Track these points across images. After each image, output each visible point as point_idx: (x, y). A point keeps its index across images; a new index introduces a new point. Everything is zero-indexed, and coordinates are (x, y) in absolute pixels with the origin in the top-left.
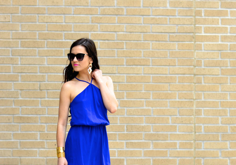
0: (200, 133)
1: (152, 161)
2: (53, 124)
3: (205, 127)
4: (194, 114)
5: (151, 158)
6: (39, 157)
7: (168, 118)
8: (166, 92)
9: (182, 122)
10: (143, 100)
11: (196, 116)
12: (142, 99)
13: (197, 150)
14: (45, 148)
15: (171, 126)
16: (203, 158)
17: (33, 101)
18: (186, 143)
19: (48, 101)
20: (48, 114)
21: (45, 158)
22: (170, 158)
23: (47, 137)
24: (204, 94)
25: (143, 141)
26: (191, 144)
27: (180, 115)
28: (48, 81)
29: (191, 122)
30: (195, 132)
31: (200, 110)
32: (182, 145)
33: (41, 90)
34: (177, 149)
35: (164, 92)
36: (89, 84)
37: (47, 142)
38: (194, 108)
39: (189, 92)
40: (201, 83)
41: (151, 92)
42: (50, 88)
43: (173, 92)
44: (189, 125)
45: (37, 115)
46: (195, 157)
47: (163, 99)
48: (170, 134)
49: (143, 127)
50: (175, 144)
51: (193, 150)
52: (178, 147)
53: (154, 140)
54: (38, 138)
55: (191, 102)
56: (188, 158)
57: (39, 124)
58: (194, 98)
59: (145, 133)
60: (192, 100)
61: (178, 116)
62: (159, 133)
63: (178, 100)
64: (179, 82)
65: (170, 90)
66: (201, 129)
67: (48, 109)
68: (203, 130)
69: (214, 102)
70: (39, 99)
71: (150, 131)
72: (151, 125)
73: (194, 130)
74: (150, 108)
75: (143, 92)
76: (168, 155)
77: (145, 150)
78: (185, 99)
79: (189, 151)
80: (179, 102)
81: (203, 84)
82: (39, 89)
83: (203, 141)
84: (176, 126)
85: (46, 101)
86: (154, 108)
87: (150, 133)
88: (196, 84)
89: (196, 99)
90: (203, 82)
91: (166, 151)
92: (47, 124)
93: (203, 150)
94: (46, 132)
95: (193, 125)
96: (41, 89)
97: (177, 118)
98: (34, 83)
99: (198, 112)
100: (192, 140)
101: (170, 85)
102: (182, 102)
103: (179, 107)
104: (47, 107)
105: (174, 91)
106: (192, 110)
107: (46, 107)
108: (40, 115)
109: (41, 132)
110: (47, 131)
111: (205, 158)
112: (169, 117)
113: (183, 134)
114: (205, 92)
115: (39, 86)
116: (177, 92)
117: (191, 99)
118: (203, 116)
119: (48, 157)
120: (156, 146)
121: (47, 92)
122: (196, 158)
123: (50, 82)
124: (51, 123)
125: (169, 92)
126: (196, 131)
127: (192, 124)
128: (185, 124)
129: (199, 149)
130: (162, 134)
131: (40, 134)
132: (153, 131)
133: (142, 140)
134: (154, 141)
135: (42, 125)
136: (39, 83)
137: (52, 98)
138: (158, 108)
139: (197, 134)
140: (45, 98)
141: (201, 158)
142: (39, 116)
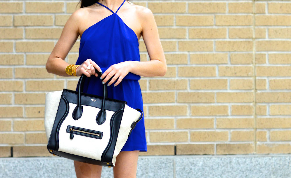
0: (264, 91)
1: (189, 135)
2: (35, 80)
3: (270, 81)
4: (254, 61)
5: (188, 131)
6: (14, 131)
7: (214, 69)
8: (210, 27)
9: (235, 75)
10: (174, 40)
11: (257, 65)
12: (173, 38)
13: (259, 117)
14: (22, 117)
15: (219, 80)
16: (269, 129)
17: (4, 43)
18: (242, 106)
19: (27, 43)
20: (26, 64)
21: (23, 133)
22: (218, 131)
23: (27, 100)
24: (268, 29)
25: (176, 104)
26: (250, 108)
27: (232, 64)
28: (26, 13)
29: (250, 74)
30: (256, 90)
31: (263, 56)
32: (237, 110)
33: (16, 27)
34: (228, 116)
35: (207, 27)
36: (112, 14)
37: (26, 109)
38: (254, 52)
39: (245, 27)
40: (264, 13)
41: (187, 28)
42: (29, 24)
43: (221, 27)
44: (246, 79)
45: (10, 65)
46: (256, 129)
47: (206, 38)
48: (218, 94)
49: (175, 83)
50: (225, 108)
51: (252, 117)
52: (229, 112)
53: (193, 103)
54: (12, 101)
55: (249, 42)
56: (245, 130)
57: (13, 80)
58: (254, 37)
59: (178, 91)
60: (251, 40)
61: (229, 65)
62: (200, 91)
63: (228, 40)
64: (230, 12)
65: (216, 25)
66: (265, 85)
67: (27, 56)
68: (267, 87)
69: (283, 42)
70: (13, 41)
71: (186, 89)
72: (187, 79)
73: (253, 87)
74: (186, 53)
75: (175, 27)
76: (215, 126)
77: (179, 118)
78: (240, 38)
79: (246, 120)
80: (230, 42)
81: (267, 14)
82: (12, 25)
83: (269, 103)
84: (225, 81)
85: (23, 43)
86: (191, 53)
87: (186, 91)
88: (257, 15)
89: (256, 38)
90: (266, 11)
91: (212, 120)
92: (26, 80)
93: (268, 117)
94: (24, 92)
95: (252, 79)
96: (16, 24)
97: (227, 68)
98: (4, 15)
99: (260, 59)
100: (251, 102)
101: (215, 17)
102: (234, 42)
103: (230, 51)
104: (25, 53)
105: (222, 26)
106: (251, 55)
107: (24, 54)
108: (14, 65)
109: (16, 93)
110: (26, 91)
111: (272, 130)
112: (216, 66)
113: (237, 93)
114: (270, 28)
115: (12, 20)
116: (227, 28)
117: (249, 38)
118: (267, 65)
119: (27, 131)
120: (195, 111)
121: (26, 30)
122: (258, 130)
123: (29, 15)
124: (32, 78)
125: (214, 27)
126: (257, 88)
127: (251, 77)
128: (241, 76)
129: (262, 115)
130: (205, 94)
131: (15, 95)
132: (191, 89)
133: (173, 102)
134: (192, 105)
135: (17, 82)
136: (12, 15)
137: (33, 39)
138: (198, 53)
139: (259, 92)
140: (21, 39)
141: (265, 130)
142: (13, 67)
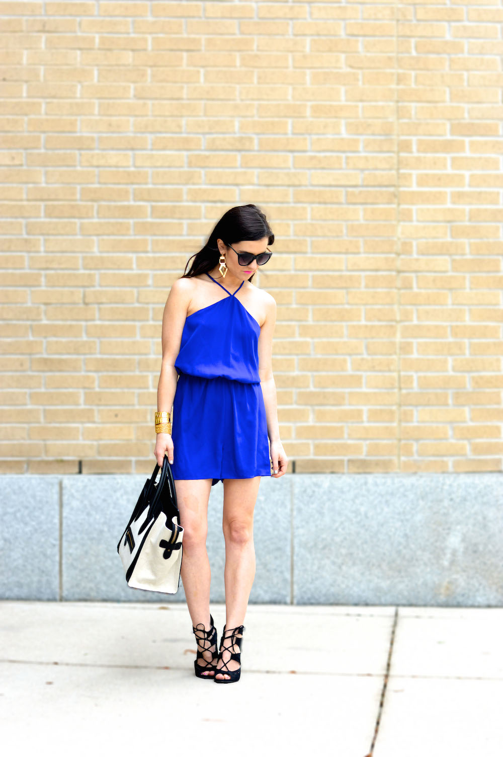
0: (410, 391)
1: (312, 447)
2: (111, 374)
3: (419, 378)
4: (398, 351)
5: (310, 442)
6: (84, 440)
7: (345, 361)
8: (340, 307)
9: (373, 369)
10: (293, 323)
11: (402, 356)
12: (291, 320)
13: (403, 424)
14: (94, 422)
15: (351, 376)
16: (417, 440)
17: (71, 326)
18: (381, 411)
19: (101, 327)
20: (101, 353)
21: (95, 443)
22: (350, 442)
23: (100, 400)
24: (417, 310)
25: (294, 407)
26: (392, 412)
27: (369, 354)
28: (101, 286)
29: (392, 368)
30: (400, 389)
31: (409, 344)
32: (375, 415)
33: (86, 304)
34: (362, 422)
35: (337, 307)
36: (229, 296)
37: (99, 411)
38: (398, 339)
39: (387, 307)
40: (411, 288)
41: (310, 307)
42: (104, 300)
43: (354, 307)
44: (387, 374)
45: (78, 354)
46: (400, 440)
47: (335, 321)
48: (351, 394)
49: (294, 379)
50: (360, 412)
51: (395, 424)
52: (365, 418)
53: (317, 405)
54: (82, 400)
55: (392, 326)
56: (385, 442)
57: (83, 373)
58: (398, 318)
59: (298, 390)
60: (394, 323)
61: (365, 356)
62: (327, 390)
63: (363, 322)
64: (367, 287)
65: (348, 304)
66: (412, 382)
67: (101, 342)
68: (415, 384)
69: (437, 327)
70: (83, 323)
71: (308, 387)
72: (309, 374)
73: (397, 385)
74: (308, 340)
75: (294, 306)
76: (346, 436)
77: (299, 424)
78: (379, 320)
79: (387, 428)
80: (366, 326)
81: (415, 290)
82: (81, 301)
83: (416, 406)
84: (360, 377)
85: (96, 326)
86: (316, 340)
87: (308, 390)
88: (402, 291)
89: (401, 321)
90: (415, 285)
91: (342, 428)
92: (100, 374)
93: (415, 424)
94: (97, 390)
95: (395, 375)
96: (87, 301)
97: (362, 359)
98: (72, 289)
99: (406, 348)
100: (392, 405)
101: (347, 293)
102: (373, 327)
103: (366, 338)
104: (99, 338)
105: (356, 304)
106: (393, 344)
107: (97, 340)
108: (85, 354)
109: (87, 391)
110: (100, 387)
111: (421, 442)
112: (348, 358)
113: (375, 393)
114: (420, 308)
115: (81, 296)
116: (362, 307)
117: (392, 320)
118: (415, 355)
119: (101, 439)
120: (320, 416)
121: (100, 309)
122: (403, 442)
123: (104, 289)
124: (107, 371)
125: (347, 307)
126: (402, 386)
127: (394, 371)
128: (380, 371)
129: (407, 422)
130: (334, 394)
131: (85, 394)
132: (315, 387)
133: (291, 404)
134: (317, 408)
135: (88, 377)
136: (81, 290)
137: (110, 320)
138: (325, 340)
139: (404, 391)
140: (93, 320)
141: (411, 442)
142: (82, 357)
